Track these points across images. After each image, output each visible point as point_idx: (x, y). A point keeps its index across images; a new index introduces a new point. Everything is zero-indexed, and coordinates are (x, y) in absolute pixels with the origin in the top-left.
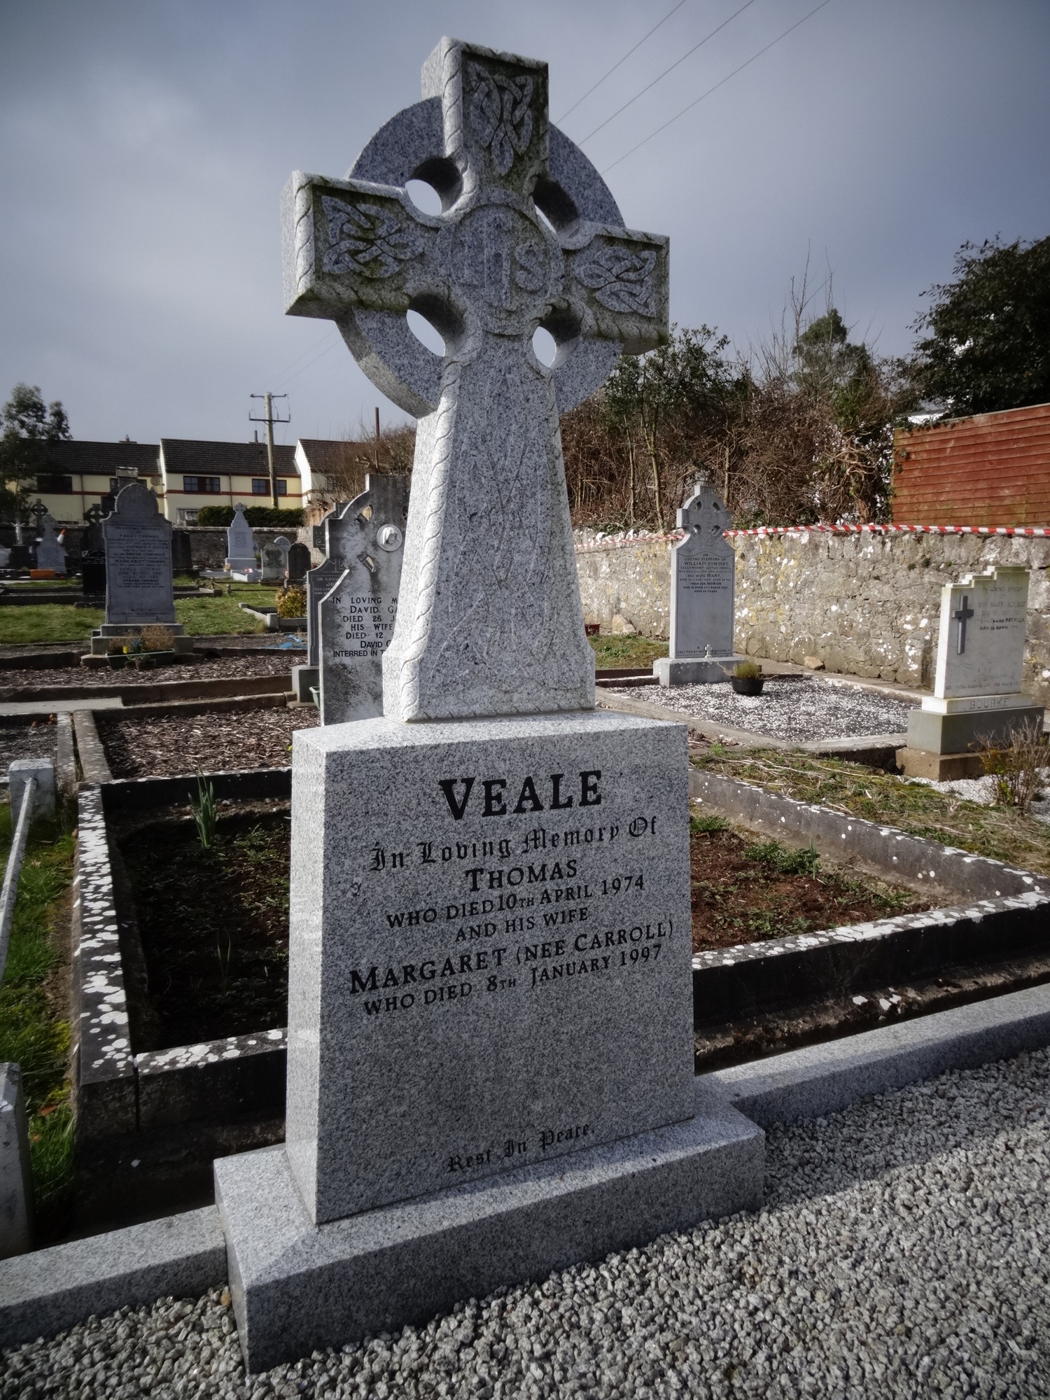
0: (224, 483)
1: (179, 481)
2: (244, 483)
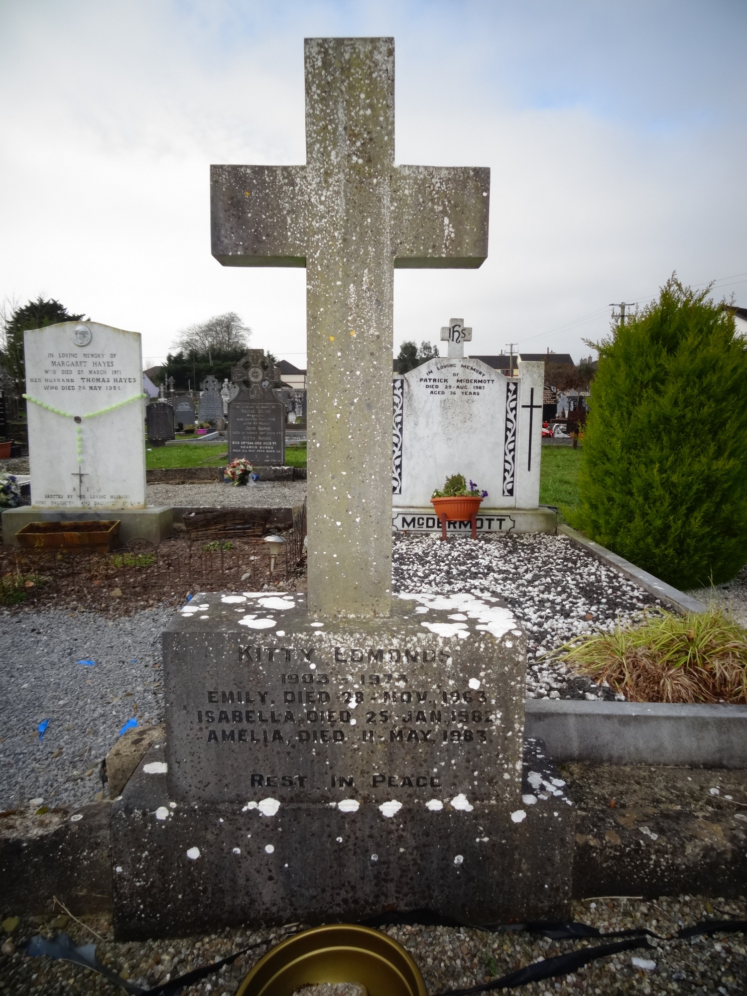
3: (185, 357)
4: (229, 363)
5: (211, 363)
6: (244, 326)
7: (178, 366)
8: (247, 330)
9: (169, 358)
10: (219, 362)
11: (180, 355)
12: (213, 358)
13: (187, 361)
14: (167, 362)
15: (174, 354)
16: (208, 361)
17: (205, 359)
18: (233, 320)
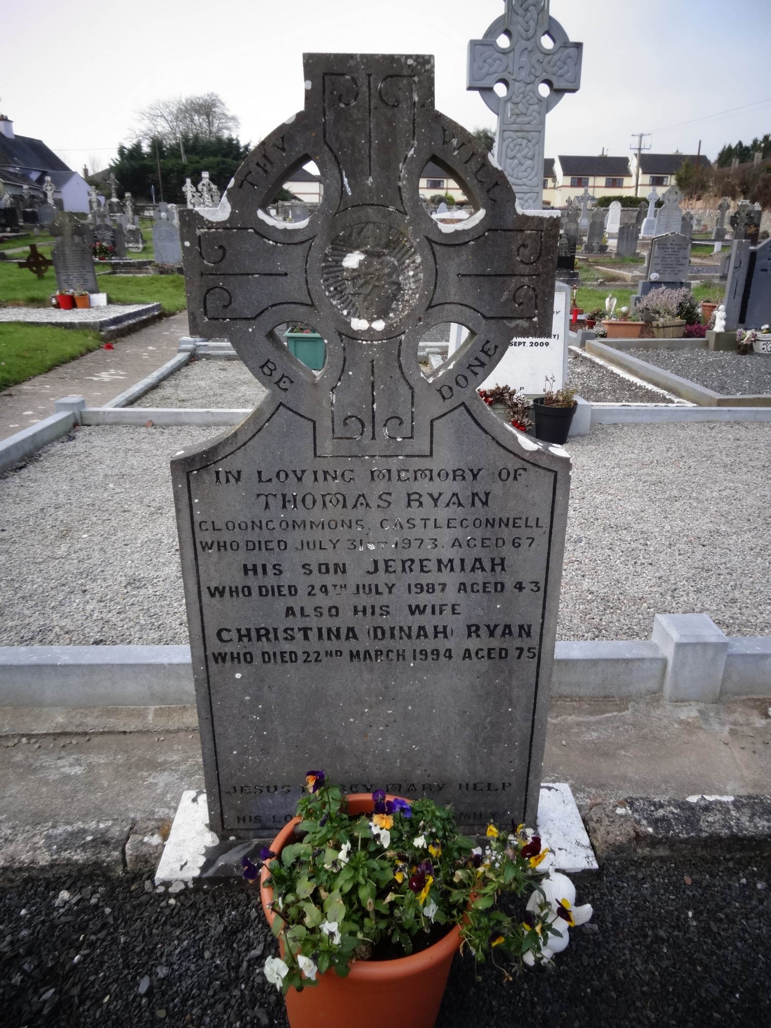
0: (591, 181)
1: (568, 180)
2: (601, 181)
3: (146, 149)
4: (211, 159)
5: (184, 159)
6: (230, 114)
7: (133, 163)
8: (233, 119)
9: (121, 151)
10: (197, 158)
11: (138, 147)
12: (186, 152)
13: (149, 155)
14: (118, 157)
15: (128, 145)
16: (180, 157)
17: (174, 152)
18: (214, 105)
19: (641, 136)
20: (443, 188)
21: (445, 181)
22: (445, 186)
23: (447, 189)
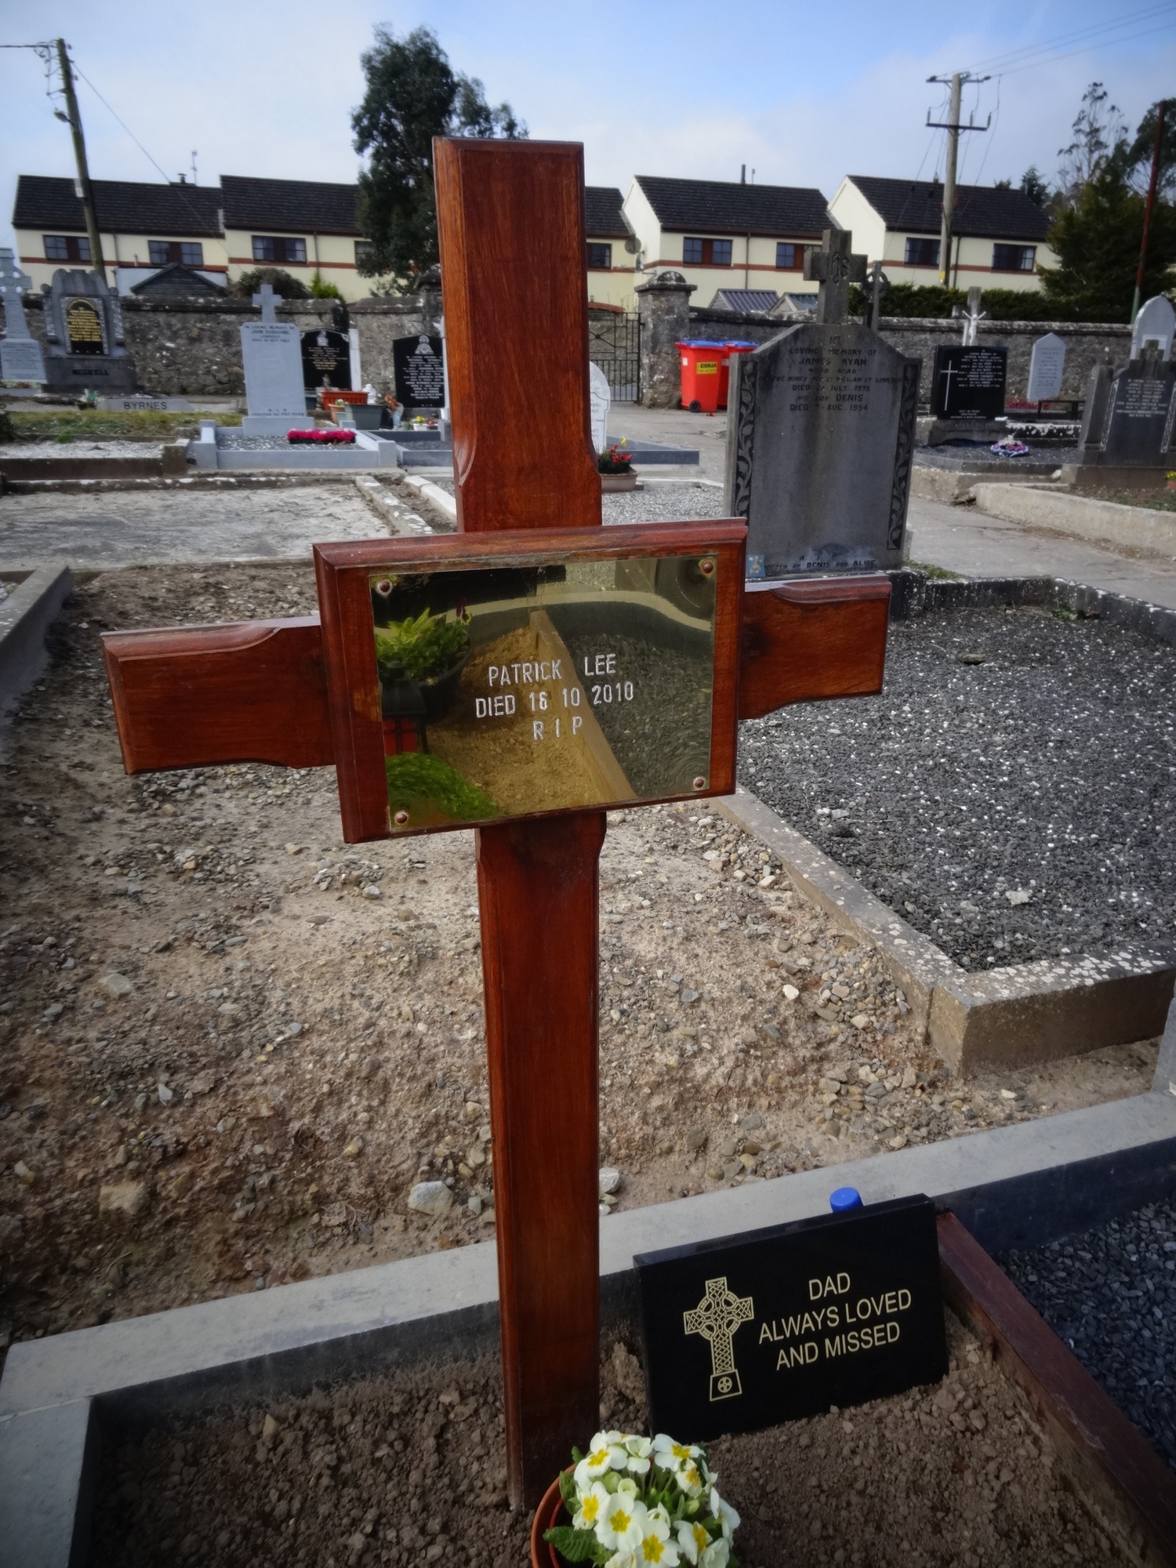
19: (960, 81)
20: (304, 264)
21: (310, 240)
22: (311, 258)
23: (319, 265)
